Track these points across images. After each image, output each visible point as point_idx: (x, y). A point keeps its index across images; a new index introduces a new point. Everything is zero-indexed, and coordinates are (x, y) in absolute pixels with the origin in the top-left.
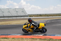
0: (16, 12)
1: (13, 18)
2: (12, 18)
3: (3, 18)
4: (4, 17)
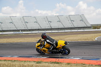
0: (70, 22)
1: (66, 31)
2: (64, 31)
3: (51, 31)
4: (51, 29)
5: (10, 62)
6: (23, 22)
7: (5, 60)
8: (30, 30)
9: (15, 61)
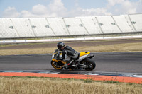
4: (103, 35)
5: (48, 80)
6: (64, 25)
7: (42, 77)
8: (72, 36)
9: (55, 78)
